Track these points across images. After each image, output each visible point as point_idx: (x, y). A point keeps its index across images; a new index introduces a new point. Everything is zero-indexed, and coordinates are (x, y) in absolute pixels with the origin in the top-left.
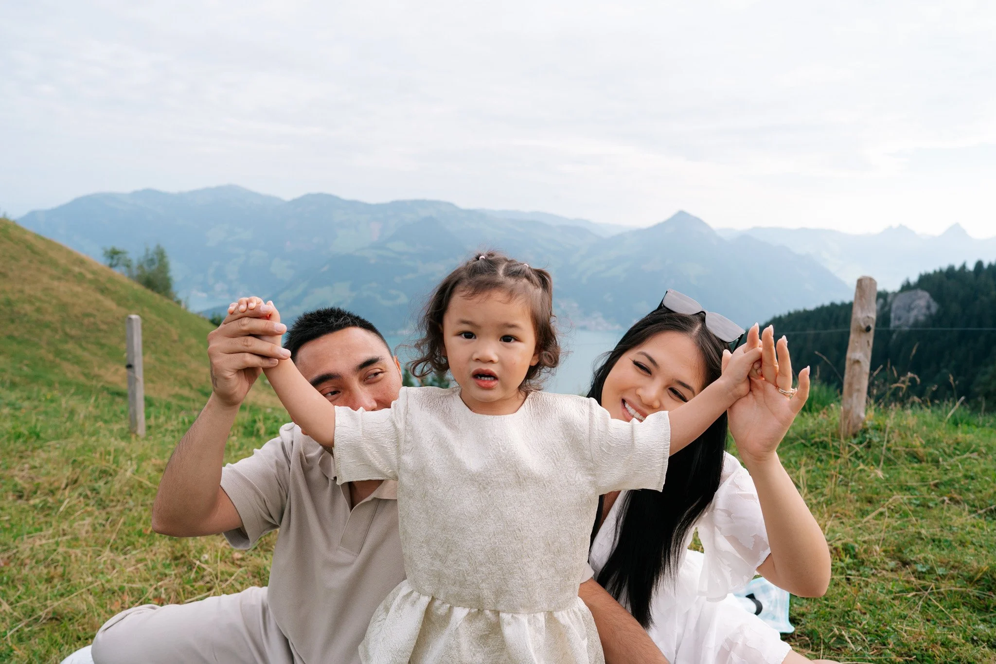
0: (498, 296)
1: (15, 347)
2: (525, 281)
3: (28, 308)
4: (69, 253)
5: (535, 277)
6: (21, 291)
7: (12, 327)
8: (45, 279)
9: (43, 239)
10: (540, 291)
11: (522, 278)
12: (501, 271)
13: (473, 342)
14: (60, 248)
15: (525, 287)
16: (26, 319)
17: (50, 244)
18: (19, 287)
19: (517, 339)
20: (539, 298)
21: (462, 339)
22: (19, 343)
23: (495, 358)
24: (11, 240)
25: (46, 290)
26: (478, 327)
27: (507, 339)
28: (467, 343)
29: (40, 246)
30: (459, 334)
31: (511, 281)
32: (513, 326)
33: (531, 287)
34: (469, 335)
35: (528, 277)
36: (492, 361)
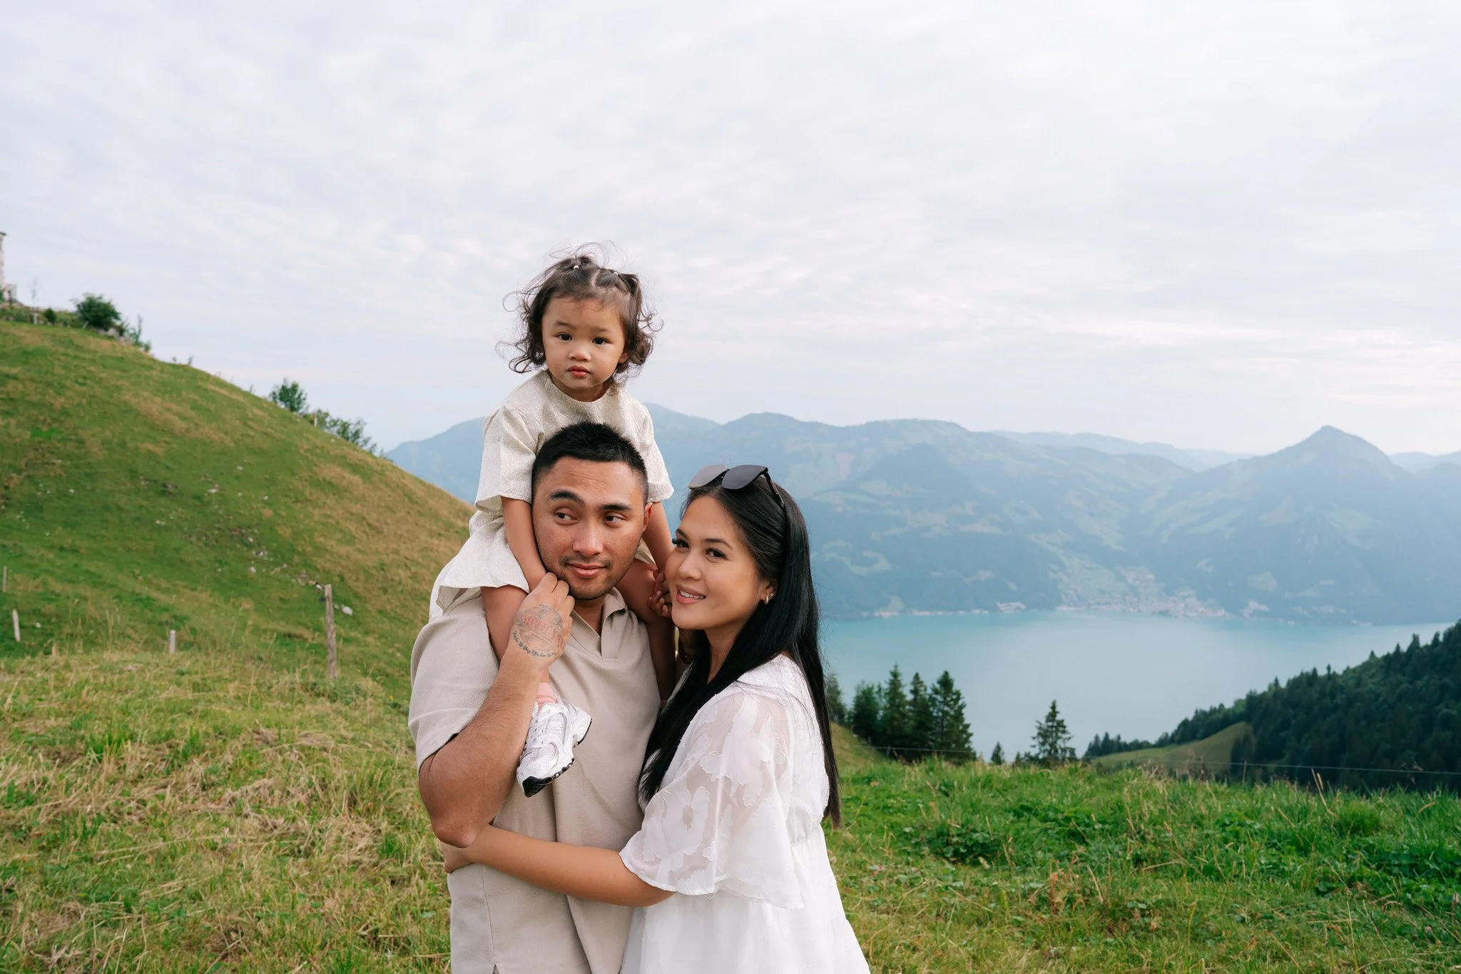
0: (591, 305)
1: (386, 626)
2: (615, 289)
3: (403, 574)
4: (452, 501)
5: (622, 284)
6: (396, 552)
7: (384, 597)
8: (423, 536)
9: (422, 483)
10: (628, 296)
11: (612, 287)
12: (593, 282)
13: (570, 343)
14: (441, 495)
15: (615, 295)
16: (400, 588)
17: (430, 488)
18: (393, 546)
19: (608, 341)
20: (627, 304)
21: (560, 340)
22: (391, 619)
23: (588, 357)
24: (387, 485)
25: (424, 549)
26: (574, 328)
27: (599, 341)
28: (565, 343)
29: (420, 493)
30: (557, 336)
31: (602, 291)
32: (604, 330)
33: (620, 295)
34: (566, 337)
35: (617, 286)
36: (585, 360)
